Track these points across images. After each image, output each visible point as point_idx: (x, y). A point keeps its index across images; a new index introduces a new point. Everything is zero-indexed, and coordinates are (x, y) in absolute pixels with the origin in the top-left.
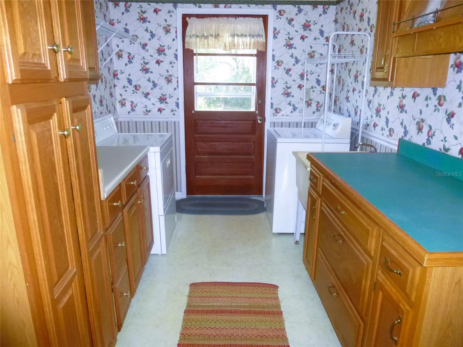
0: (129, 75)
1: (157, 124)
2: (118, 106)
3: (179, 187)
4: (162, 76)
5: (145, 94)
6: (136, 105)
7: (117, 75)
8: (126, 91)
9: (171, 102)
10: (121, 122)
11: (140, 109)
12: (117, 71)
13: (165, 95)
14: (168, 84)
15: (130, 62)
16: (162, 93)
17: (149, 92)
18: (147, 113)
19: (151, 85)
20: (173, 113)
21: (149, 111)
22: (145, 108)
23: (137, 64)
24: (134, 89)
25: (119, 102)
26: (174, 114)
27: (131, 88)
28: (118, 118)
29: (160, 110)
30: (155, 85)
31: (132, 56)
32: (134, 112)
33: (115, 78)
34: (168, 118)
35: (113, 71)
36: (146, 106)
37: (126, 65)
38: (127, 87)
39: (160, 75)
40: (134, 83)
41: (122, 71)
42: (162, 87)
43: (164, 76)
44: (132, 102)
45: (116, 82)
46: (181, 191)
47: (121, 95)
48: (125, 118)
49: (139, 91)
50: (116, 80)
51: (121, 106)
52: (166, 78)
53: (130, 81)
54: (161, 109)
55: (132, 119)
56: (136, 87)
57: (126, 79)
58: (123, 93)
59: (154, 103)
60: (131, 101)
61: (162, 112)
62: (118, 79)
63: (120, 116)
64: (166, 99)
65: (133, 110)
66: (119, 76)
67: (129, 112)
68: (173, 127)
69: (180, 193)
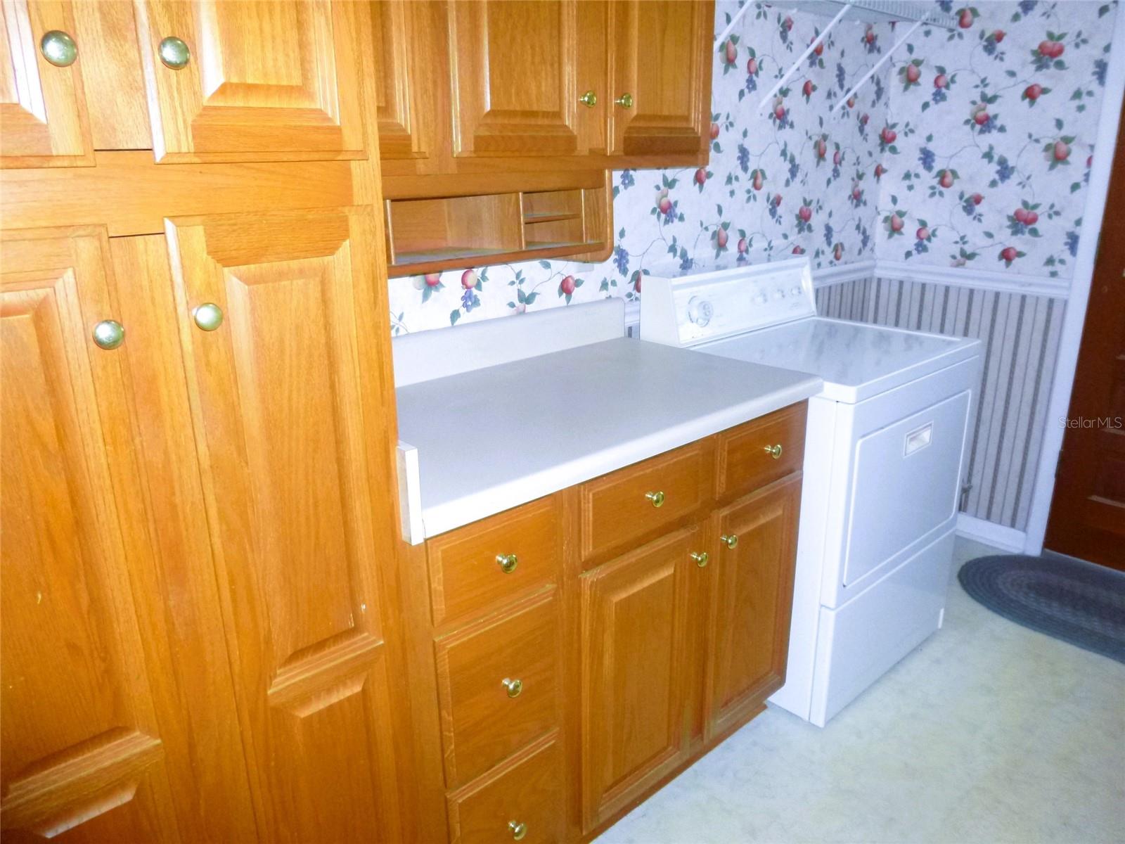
0: (929, 138)
1: (990, 299)
2: (879, 232)
3: (1021, 515)
4: (1037, 141)
5: (966, 201)
6: (934, 231)
7: (893, 138)
8: (910, 188)
9: (1051, 232)
10: (879, 280)
11: (943, 246)
12: (894, 126)
13: (1036, 206)
14: (1052, 167)
15: (939, 96)
16: (1026, 199)
17: (982, 195)
18: (962, 260)
19: (992, 170)
20: (1050, 268)
21: (971, 256)
22: (959, 246)
23: (961, 101)
24: (935, 182)
25: (886, 219)
26: (1053, 274)
27: (929, 179)
28: (874, 267)
29: (1007, 256)
30: (1005, 171)
31: (949, 77)
32: (923, 254)
33: (887, 149)
34: (1030, 285)
35: (884, 126)
36: (962, 238)
37: (925, 106)
38: (917, 176)
39: (1030, 136)
40: (938, 165)
41: (911, 126)
42: (1029, 178)
43: (1044, 142)
44: (923, 224)
45: (886, 159)
46: (1025, 530)
47: (894, 200)
48: (895, 269)
49: (951, 188)
50: (887, 154)
51: (887, 233)
52: (1047, 148)
53: (927, 158)
54: (1012, 252)
55: (913, 275)
56: (942, 175)
57: (918, 152)
58: (902, 194)
59: (992, 231)
60: (918, 220)
61: (1014, 262)
62: (893, 150)
63: (880, 263)
64: (1034, 220)
65: (921, 247)
66: (899, 142)
67: (908, 254)
68: (1042, 317)
69: (1021, 534)
